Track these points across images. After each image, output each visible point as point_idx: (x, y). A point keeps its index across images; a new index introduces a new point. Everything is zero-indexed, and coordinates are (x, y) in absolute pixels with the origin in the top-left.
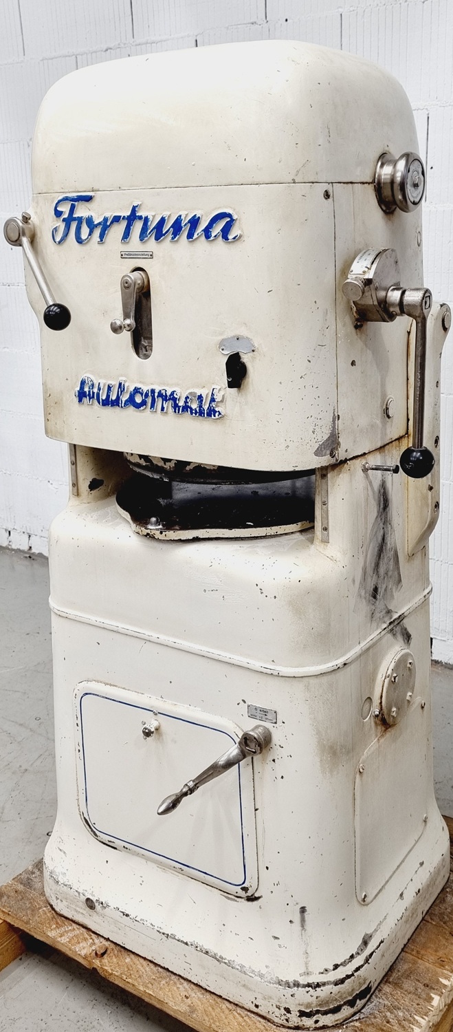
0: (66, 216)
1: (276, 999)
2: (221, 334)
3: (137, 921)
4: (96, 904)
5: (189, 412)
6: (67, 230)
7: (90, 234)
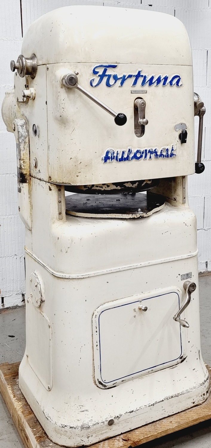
0: (101, 73)
2: (175, 123)
3: (137, 410)
4: (115, 420)
5: (162, 157)
6: (101, 80)
7: (115, 83)
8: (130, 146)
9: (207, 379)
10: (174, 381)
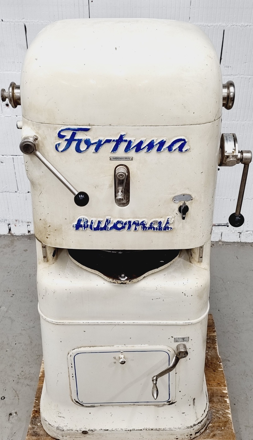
0: (68, 137)
1: (186, 433)
2: (174, 194)
4: (89, 432)
5: (153, 229)
6: (69, 145)
7: (87, 148)
8: (108, 216)
9: (199, 423)
10: (158, 417)
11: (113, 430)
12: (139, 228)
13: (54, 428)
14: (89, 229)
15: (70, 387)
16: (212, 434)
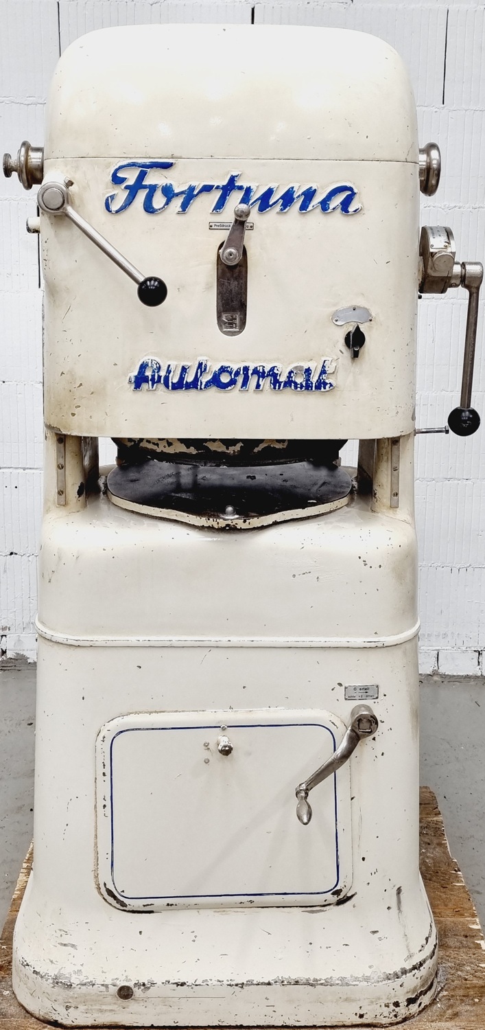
0: (131, 182)
1: (384, 998)
2: (334, 305)
3: (197, 985)
4: (135, 989)
5: (293, 387)
6: (131, 198)
7: (167, 203)
8: (201, 355)
9: (414, 968)
11: (196, 983)
12: (266, 383)
13: (47, 981)
14: (161, 387)
15: (96, 844)
16: (450, 1011)
